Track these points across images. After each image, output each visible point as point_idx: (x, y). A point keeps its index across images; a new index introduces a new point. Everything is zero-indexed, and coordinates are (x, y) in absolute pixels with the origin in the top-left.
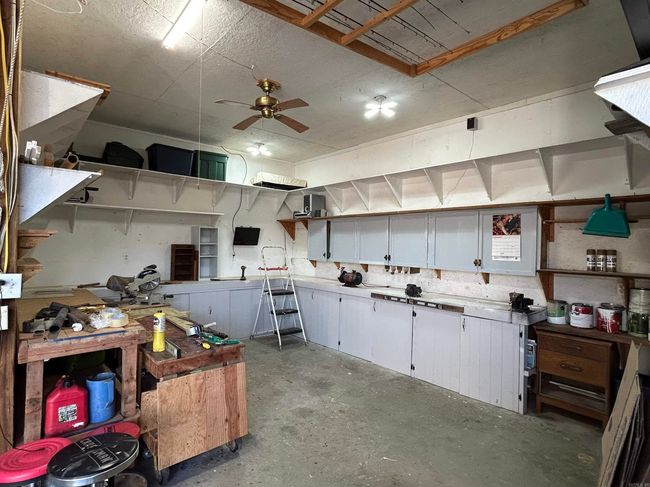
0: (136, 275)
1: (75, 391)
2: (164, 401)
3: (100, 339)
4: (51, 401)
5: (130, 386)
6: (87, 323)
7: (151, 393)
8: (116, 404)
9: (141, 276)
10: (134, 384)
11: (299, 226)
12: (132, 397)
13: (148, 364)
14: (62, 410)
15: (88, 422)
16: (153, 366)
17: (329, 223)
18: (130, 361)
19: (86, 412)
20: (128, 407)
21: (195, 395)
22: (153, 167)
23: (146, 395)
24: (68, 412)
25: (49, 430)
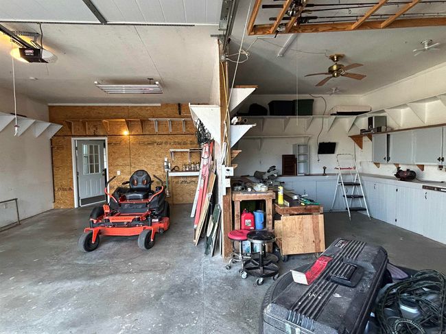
0: (266, 171)
1: (250, 214)
2: (284, 225)
3: (258, 195)
4: (243, 217)
5: (270, 217)
6: (252, 188)
7: (278, 221)
8: (264, 223)
9: (269, 171)
10: (271, 216)
11: (365, 139)
12: (271, 222)
13: (276, 209)
14: (246, 221)
15: (255, 228)
16: (279, 210)
17: (388, 136)
18: (269, 206)
19: (254, 224)
20: (269, 226)
21: (298, 226)
22: (272, 114)
23: (276, 222)
24: (248, 222)
25: (243, 227)
